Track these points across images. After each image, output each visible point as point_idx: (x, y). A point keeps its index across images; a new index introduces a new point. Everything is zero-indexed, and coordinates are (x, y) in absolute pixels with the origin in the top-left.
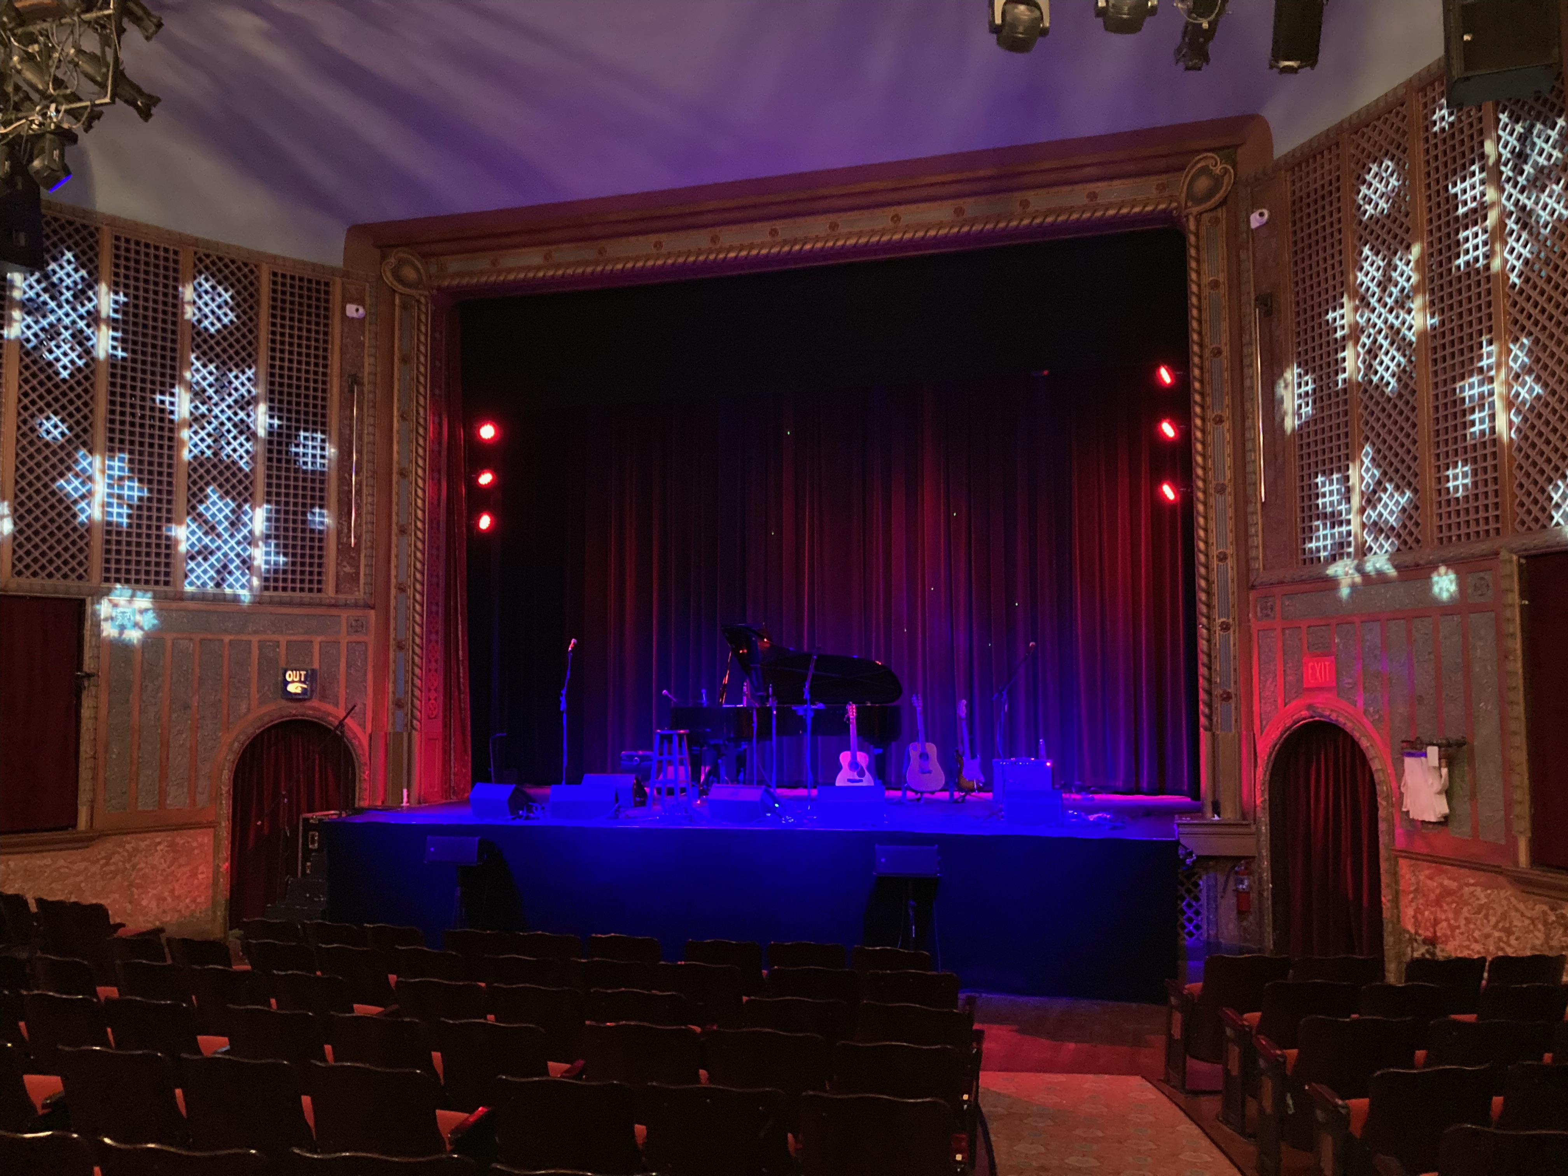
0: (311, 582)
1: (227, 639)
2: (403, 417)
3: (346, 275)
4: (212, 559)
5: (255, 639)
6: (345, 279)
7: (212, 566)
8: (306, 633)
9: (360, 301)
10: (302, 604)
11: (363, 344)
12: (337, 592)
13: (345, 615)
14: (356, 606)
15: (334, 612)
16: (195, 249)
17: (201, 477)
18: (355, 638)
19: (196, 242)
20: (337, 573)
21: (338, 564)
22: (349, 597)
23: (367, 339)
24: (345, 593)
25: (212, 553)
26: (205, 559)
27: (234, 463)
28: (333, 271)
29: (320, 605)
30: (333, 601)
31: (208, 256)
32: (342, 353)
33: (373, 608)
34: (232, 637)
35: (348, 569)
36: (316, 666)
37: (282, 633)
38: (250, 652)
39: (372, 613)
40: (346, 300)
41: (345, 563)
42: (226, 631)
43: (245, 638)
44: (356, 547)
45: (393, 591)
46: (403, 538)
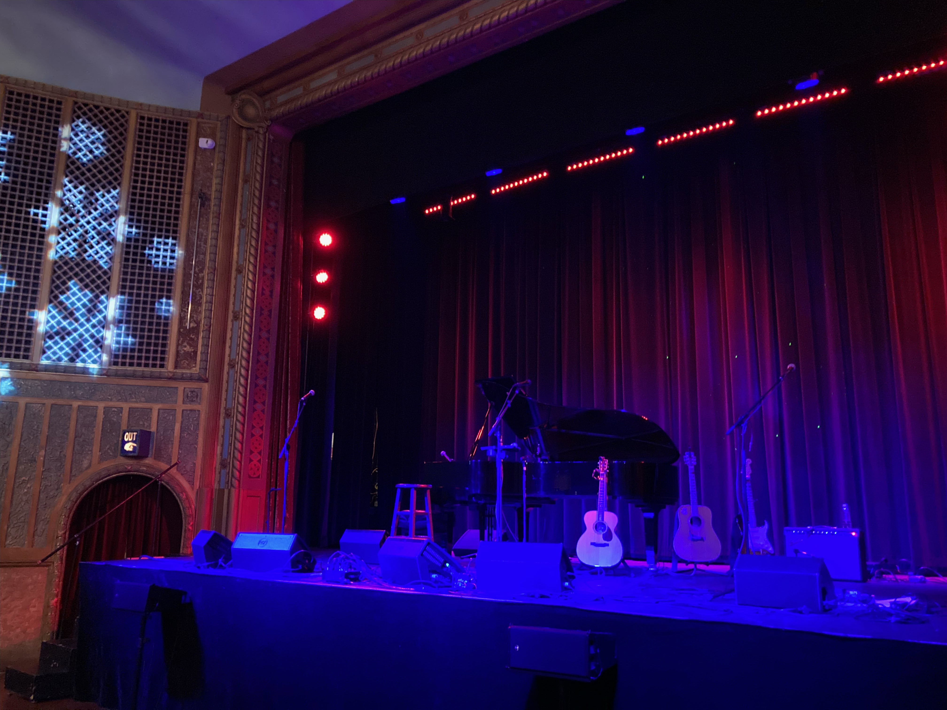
0: (155, 359)
1: (76, 404)
2: (242, 226)
3: (200, 115)
4: (68, 339)
5: (101, 406)
6: (200, 120)
7: (68, 344)
8: (147, 402)
9: (212, 136)
10: (143, 377)
11: (212, 168)
12: (176, 367)
13: (181, 386)
14: (191, 379)
15: (173, 384)
16: (75, 99)
17: (65, 273)
18: (189, 406)
19: (76, 94)
20: (178, 352)
21: (178, 345)
22: (184, 371)
23: (215, 165)
24: (184, 368)
25: (69, 334)
26: (63, 339)
27: (95, 261)
28: (190, 113)
29: (159, 377)
30: (171, 375)
31: (86, 105)
32: (194, 175)
33: (206, 381)
34: (80, 403)
35: (188, 349)
36: (153, 429)
37: (126, 401)
38: (95, 416)
39: (206, 386)
40: (199, 135)
41: (185, 344)
42: (76, 398)
43: (92, 404)
44: (195, 330)
45: (226, 368)
46: (236, 323)
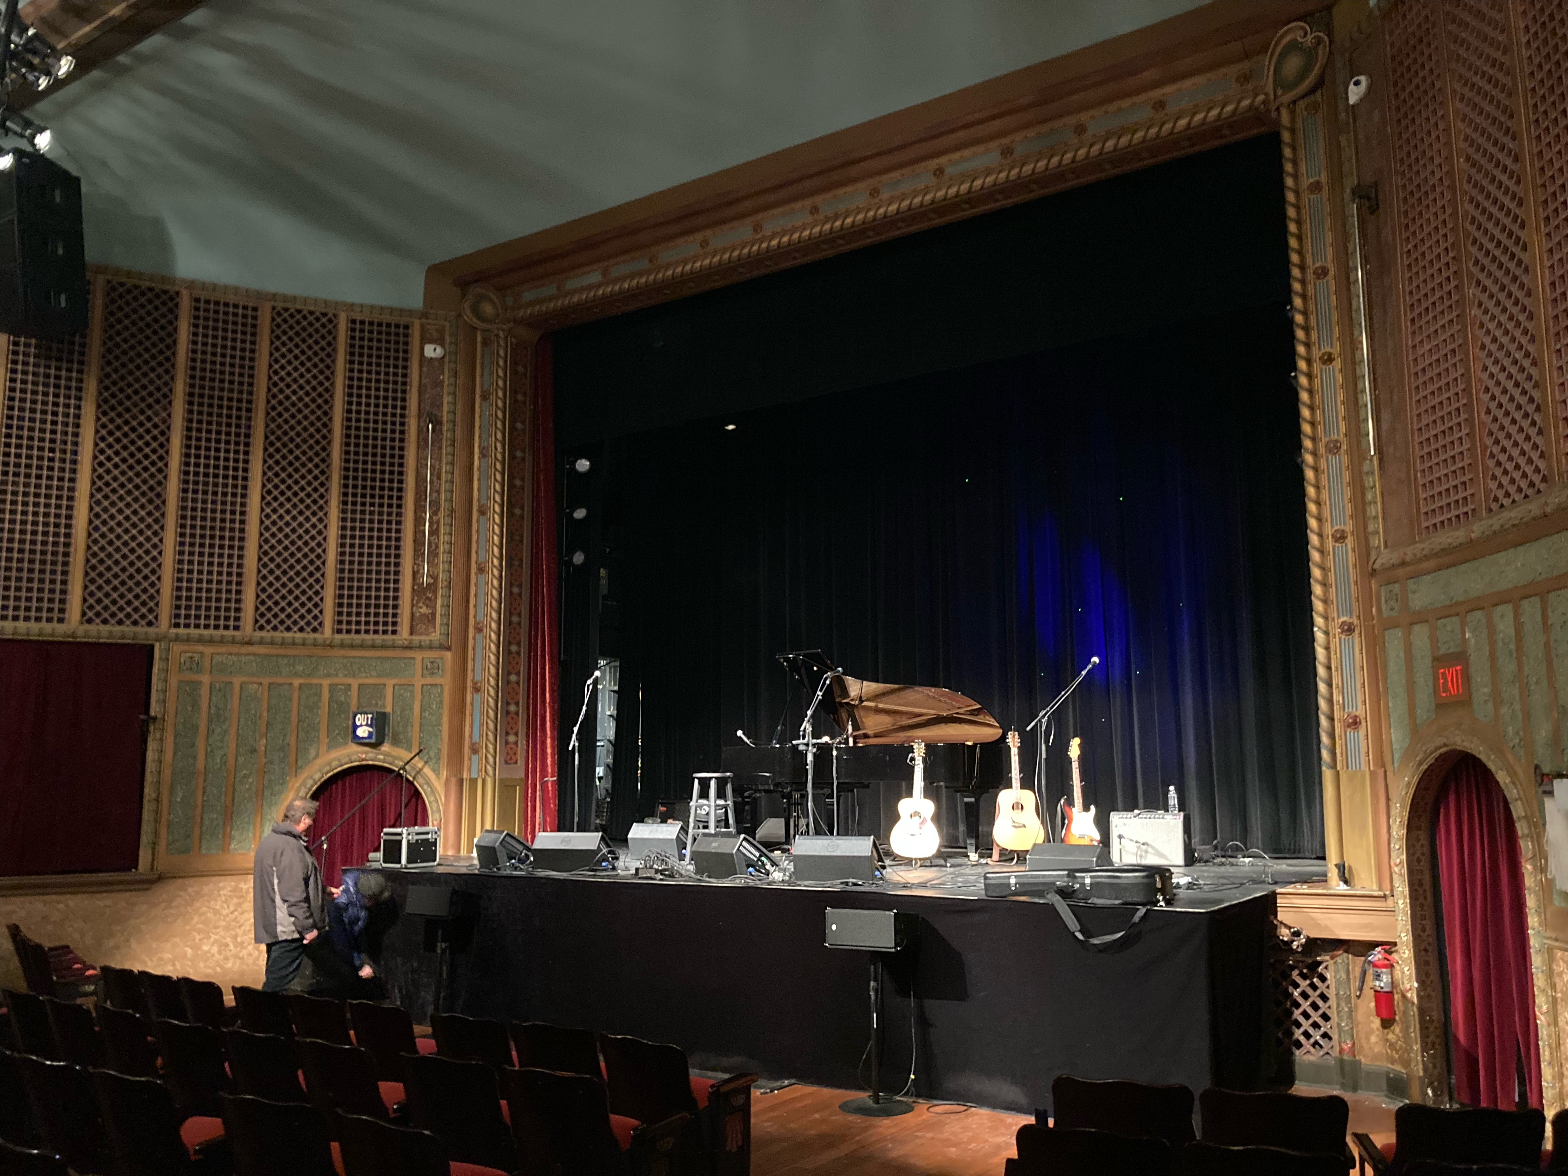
0: (385, 624)
1: (296, 682)
2: (483, 455)
3: (424, 315)
4: (283, 604)
5: (326, 683)
6: (423, 320)
7: (283, 610)
8: (379, 676)
9: (440, 341)
10: (373, 647)
11: (442, 382)
12: (411, 634)
13: (419, 656)
14: (431, 647)
15: (409, 654)
16: (272, 303)
17: (274, 523)
18: (429, 680)
19: (274, 297)
20: (412, 615)
21: (413, 606)
22: (423, 638)
23: (446, 378)
24: (421, 634)
25: (283, 597)
26: (277, 604)
27: (308, 508)
28: (411, 313)
29: (394, 647)
30: (406, 643)
31: (286, 310)
32: (420, 393)
33: (449, 649)
34: (301, 681)
35: (424, 610)
36: (388, 709)
37: (354, 676)
38: (320, 697)
39: (448, 655)
40: (424, 341)
41: (421, 604)
42: (296, 675)
43: (315, 681)
44: (433, 587)
45: (471, 631)
46: (482, 578)
